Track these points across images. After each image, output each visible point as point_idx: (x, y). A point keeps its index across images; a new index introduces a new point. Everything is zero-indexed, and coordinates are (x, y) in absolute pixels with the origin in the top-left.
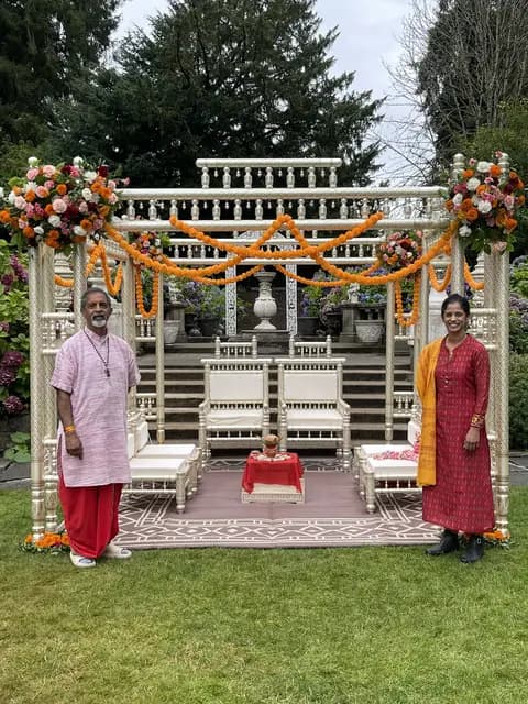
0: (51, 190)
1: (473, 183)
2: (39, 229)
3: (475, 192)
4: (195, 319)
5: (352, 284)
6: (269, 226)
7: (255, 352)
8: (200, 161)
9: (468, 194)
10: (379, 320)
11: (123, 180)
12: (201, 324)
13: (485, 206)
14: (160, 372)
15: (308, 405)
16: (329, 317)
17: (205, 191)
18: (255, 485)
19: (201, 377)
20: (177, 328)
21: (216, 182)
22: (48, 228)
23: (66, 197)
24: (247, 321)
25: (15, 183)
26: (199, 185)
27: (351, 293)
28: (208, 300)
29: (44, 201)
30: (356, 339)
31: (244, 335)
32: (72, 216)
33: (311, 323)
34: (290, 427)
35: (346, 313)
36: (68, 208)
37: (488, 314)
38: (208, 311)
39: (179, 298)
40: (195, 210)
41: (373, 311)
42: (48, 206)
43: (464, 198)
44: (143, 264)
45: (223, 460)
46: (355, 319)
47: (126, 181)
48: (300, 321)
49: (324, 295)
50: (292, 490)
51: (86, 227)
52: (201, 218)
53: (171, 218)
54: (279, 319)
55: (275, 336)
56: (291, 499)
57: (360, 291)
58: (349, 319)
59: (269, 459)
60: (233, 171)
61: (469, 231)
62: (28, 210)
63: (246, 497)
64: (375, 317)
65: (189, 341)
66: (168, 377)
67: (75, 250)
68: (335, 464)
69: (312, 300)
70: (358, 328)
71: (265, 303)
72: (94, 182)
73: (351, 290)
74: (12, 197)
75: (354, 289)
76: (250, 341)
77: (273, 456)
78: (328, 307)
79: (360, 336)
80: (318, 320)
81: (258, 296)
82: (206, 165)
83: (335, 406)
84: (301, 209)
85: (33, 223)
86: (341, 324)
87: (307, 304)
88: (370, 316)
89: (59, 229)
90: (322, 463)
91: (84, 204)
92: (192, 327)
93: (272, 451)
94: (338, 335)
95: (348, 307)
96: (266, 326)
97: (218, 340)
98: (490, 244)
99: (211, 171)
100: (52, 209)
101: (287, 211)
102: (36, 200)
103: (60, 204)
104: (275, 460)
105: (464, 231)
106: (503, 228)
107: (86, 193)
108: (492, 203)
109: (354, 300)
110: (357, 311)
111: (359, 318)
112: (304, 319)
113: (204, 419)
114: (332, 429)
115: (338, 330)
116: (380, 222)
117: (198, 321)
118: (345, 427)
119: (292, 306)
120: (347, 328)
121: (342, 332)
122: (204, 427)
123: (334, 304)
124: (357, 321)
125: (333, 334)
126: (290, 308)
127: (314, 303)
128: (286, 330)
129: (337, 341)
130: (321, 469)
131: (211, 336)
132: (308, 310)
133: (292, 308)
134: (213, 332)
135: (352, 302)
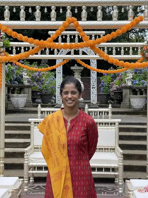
6: (60, 25)
10: (144, 95)
12: (42, 96)
16: (115, 93)
20: (25, 99)
27: (128, 80)
28: (46, 83)
30: (130, 106)
33: (105, 97)
35: (125, 92)
38: (47, 89)
39: (29, 82)
41: (140, 90)
46: (130, 95)
48: (98, 95)
49: (112, 81)
57: (133, 78)
58: (126, 94)
64: (141, 94)
65: (34, 106)
68: (113, 189)
69: (105, 83)
70: (131, 100)
73: (128, 78)
75: (130, 77)
78: (114, 87)
79: (132, 104)
80: (109, 95)
83: (114, 150)
84: (84, 13)
86: (122, 97)
87: (103, 86)
88: (138, 93)
90: (106, 189)
92: (37, 99)
94: (120, 104)
95: (126, 87)
101: (74, 15)
109: (129, 84)
110: (131, 90)
111: (132, 94)
112: (101, 94)
113: (27, 158)
114: (111, 167)
115: (120, 101)
116: (141, 23)
117: (40, 95)
118: (120, 165)
119: (94, 87)
120: (125, 99)
121: (122, 102)
122: (27, 164)
123: (118, 86)
124: (131, 96)
125: (117, 103)
126: (92, 88)
127: (107, 85)
128: (90, 100)
129: (119, 107)
130: (104, 193)
131: (48, 103)
132: (103, 89)
133: (94, 88)
134: (49, 102)
135: (128, 85)
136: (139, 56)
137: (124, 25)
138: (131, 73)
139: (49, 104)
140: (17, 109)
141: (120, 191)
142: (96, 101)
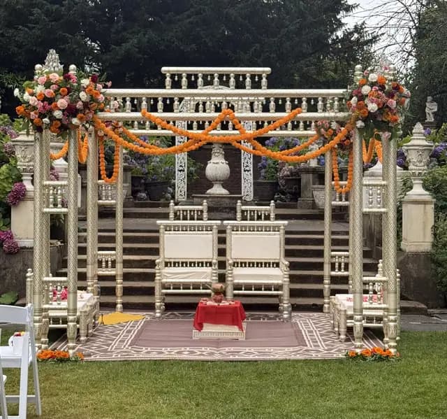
0: (55, 91)
1: (366, 89)
2: (46, 120)
3: (367, 95)
4: (143, 181)
5: (311, 147)
6: (216, 117)
7: (205, 215)
8: (164, 69)
9: (362, 98)
11: (107, 83)
12: (147, 187)
13: (373, 107)
14: (119, 235)
15: (253, 263)
16: (287, 181)
17: (168, 91)
18: (205, 325)
19: (157, 240)
21: (176, 84)
22: (52, 118)
23: (67, 97)
24: (198, 184)
25: (27, 85)
26: (164, 87)
29: (50, 100)
31: (195, 200)
32: (71, 111)
33: (269, 188)
34: (236, 281)
35: (305, 178)
36: (68, 105)
37: (381, 185)
38: (157, 174)
40: (160, 105)
42: (53, 104)
43: (359, 101)
44: (106, 135)
45: (175, 313)
46: (314, 184)
47: (109, 84)
48: (256, 184)
50: (235, 329)
51: (81, 119)
52: (165, 111)
53: (142, 111)
54: (233, 182)
55: (227, 201)
56: (234, 337)
58: (307, 183)
59: (216, 304)
60: (189, 76)
61: (363, 124)
62: (39, 107)
63: (196, 334)
65: (137, 206)
66: (126, 240)
67: (70, 134)
68: (276, 316)
70: (315, 193)
71: (217, 166)
72: (87, 86)
74: (26, 96)
75: (314, 152)
76: (201, 205)
77: (220, 301)
78: (286, 170)
79: (317, 201)
80: (277, 184)
81: (210, 159)
82: (169, 71)
83: (278, 265)
85: (42, 116)
86: (300, 188)
87: (264, 167)
89: (60, 120)
90: (266, 316)
91: (80, 103)
92: (140, 191)
93: (219, 297)
94: (297, 201)
95: (307, 170)
96: (217, 190)
97: (172, 204)
98: (381, 133)
99: (172, 76)
100: (56, 106)
102: (44, 99)
103: (62, 102)
104: (221, 304)
105: (360, 124)
106: (389, 122)
107: (83, 95)
108: (378, 105)
109: (313, 163)
110: (316, 175)
111: (317, 183)
112: (261, 183)
113: (159, 273)
114: (273, 284)
115: (296, 195)
116: (299, 115)
117: (145, 184)
118: (285, 281)
119: (248, 168)
120: (305, 193)
121: (300, 197)
122: (160, 280)
123: (292, 167)
124: (316, 186)
125: (291, 200)
126: (245, 171)
127: (272, 165)
128: (241, 194)
129: (295, 207)
130: (264, 319)
131: (159, 200)
132: (265, 172)
133: (248, 171)
134: (163, 197)
135: (311, 165)
136: (312, 132)
137: (281, 118)
138: (317, 144)
139: (162, 201)
140: (109, 209)
141: (285, 316)
142: (252, 195)
